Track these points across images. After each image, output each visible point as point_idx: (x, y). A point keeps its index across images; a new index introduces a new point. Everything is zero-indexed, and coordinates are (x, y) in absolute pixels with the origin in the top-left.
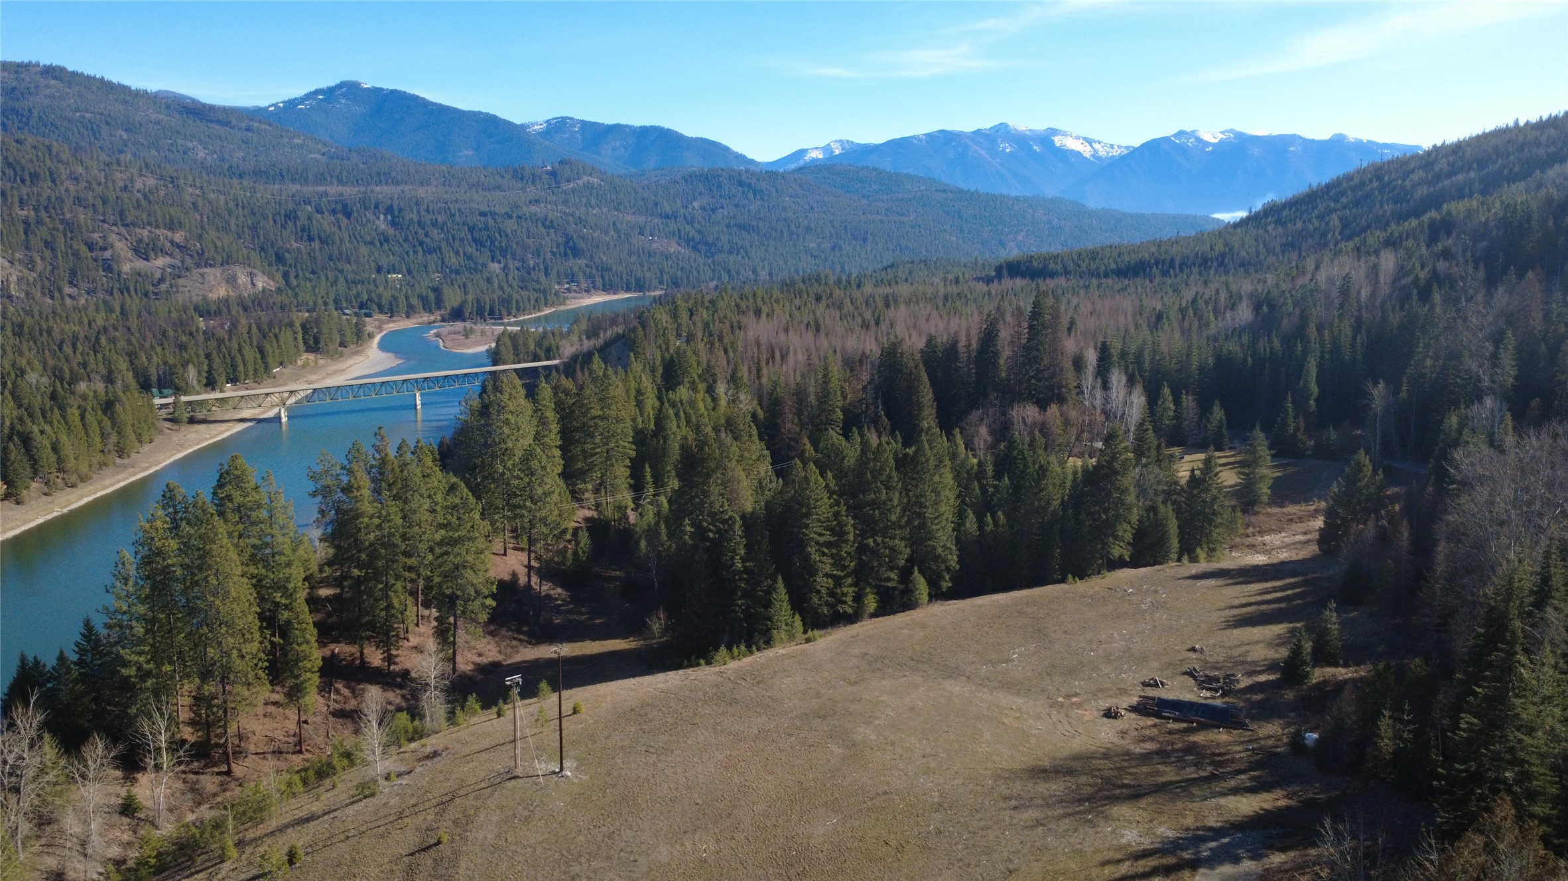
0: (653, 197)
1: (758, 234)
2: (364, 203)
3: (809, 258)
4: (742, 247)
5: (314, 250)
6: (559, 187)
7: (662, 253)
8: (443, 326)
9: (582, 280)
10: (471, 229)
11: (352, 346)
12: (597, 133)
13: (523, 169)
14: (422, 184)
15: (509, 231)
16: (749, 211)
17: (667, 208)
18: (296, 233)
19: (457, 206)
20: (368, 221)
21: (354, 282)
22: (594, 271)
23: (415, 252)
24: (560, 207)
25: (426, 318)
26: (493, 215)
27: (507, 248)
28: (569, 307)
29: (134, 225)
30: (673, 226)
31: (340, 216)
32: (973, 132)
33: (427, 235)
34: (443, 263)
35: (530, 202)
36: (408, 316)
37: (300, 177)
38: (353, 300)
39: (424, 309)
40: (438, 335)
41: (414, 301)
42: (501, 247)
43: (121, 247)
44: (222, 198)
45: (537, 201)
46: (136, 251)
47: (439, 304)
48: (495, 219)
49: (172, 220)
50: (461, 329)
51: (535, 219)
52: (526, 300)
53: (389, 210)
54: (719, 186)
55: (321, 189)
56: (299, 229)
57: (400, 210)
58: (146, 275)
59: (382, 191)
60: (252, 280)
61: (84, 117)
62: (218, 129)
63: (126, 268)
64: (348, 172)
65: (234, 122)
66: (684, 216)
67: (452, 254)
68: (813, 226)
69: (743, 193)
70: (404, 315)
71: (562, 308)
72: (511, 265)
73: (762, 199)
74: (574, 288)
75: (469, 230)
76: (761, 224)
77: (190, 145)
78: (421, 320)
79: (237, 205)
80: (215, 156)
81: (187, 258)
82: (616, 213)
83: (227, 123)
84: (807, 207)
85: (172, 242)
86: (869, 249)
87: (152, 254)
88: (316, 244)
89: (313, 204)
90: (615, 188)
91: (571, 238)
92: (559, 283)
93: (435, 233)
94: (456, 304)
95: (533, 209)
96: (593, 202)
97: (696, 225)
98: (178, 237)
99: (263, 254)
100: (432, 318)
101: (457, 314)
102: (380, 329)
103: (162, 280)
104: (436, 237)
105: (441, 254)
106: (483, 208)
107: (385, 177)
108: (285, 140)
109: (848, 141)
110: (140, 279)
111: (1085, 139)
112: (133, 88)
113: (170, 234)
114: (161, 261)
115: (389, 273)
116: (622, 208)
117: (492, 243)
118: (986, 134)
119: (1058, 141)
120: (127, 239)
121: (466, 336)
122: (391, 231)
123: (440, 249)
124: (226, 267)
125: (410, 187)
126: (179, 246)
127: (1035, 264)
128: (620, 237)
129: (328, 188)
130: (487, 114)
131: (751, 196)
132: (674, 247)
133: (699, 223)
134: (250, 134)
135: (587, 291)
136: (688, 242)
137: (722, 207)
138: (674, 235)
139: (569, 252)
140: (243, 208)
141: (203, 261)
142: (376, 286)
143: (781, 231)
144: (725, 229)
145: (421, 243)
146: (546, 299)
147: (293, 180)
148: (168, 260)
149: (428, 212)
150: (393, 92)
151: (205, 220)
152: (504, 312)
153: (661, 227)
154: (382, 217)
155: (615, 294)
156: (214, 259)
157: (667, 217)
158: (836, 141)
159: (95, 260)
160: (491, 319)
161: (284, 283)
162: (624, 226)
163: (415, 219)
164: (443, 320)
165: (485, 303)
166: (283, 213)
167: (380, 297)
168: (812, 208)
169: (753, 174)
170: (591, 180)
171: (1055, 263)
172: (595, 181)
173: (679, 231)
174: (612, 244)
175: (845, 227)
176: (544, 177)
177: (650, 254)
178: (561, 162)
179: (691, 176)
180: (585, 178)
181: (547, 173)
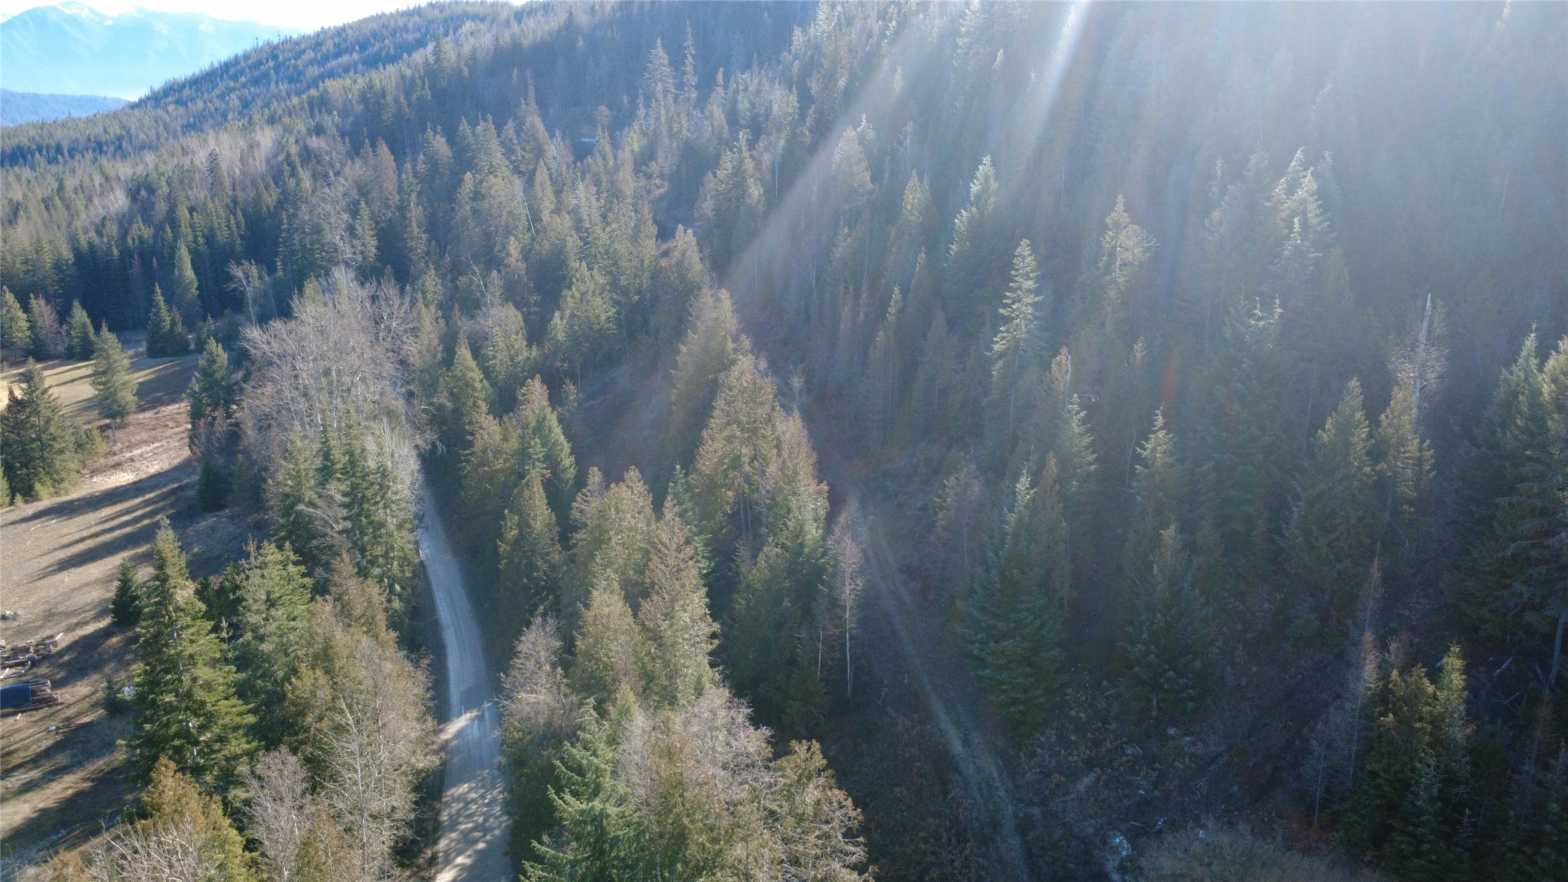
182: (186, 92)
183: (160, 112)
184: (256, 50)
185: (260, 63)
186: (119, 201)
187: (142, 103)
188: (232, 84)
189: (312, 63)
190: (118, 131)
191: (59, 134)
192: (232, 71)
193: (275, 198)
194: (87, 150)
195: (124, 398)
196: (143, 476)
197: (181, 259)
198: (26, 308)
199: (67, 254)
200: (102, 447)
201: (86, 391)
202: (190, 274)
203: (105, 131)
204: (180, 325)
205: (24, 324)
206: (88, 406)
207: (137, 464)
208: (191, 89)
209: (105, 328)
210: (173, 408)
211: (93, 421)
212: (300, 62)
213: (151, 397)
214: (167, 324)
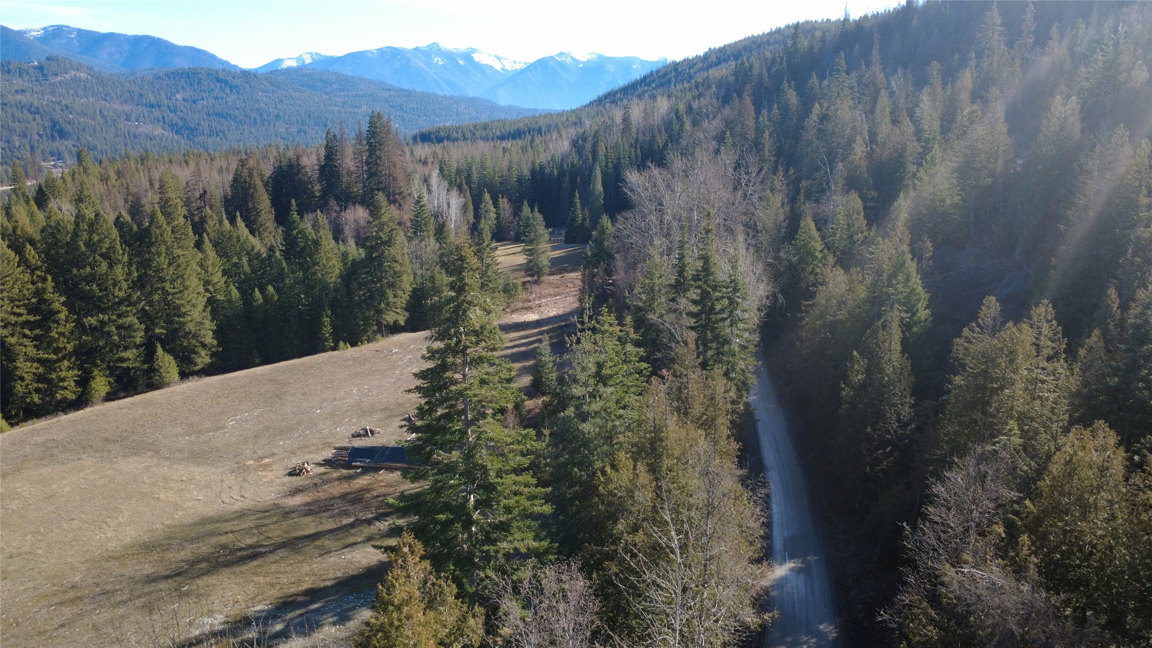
0: (139, 90)
1: (235, 121)
4: (221, 131)
6: (47, 80)
7: (146, 136)
13: (9, 63)
16: (226, 102)
17: (151, 98)
24: (46, 97)
30: (157, 113)
32: (414, 49)
35: (17, 91)
45: (22, 91)
51: (20, 106)
54: (199, 83)
66: (168, 105)
68: (282, 114)
69: (221, 87)
73: (238, 93)
76: (237, 112)
82: (103, 102)
84: (276, 100)
90: (102, 82)
91: (58, 122)
95: (20, 97)
96: (80, 93)
97: (179, 113)
109: (316, 53)
116: (108, 98)
118: (423, 51)
119: (476, 58)
127: (442, 133)
128: (106, 122)
131: (228, 90)
132: (158, 131)
133: (181, 111)
136: (173, 126)
137: (203, 99)
138: (158, 121)
139: (56, 134)
143: (255, 119)
144: (205, 117)
153: (146, 114)
157: (152, 106)
158: (308, 54)
162: (111, 112)
168: (281, 101)
169: (229, 73)
170: (78, 74)
171: (457, 133)
172: (83, 75)
173: (163, 117)
174: (99, 128)
175: (309, 116)
176: (31, 71)
177: (135, 137)
178: (48, 59)
179: (173, 73)
180: (73, 73)
181: (34, 67)
182: (618, 95)
183: (601, 108)
184: (665, 66)
185: (666, 74)
186: (565, 147)
188: (646, 88)
191: (541, 122)
192: (648, 81)
193: (664, 140)
195: (541, 262)
196: (544, 317)
197: (595, 177)
198: (496, 205)
199: (527, 173)
200: (523, 295)
201: (521, 259)
202: (599, 187)
204: (588, 221)
205: (493, 216)
206: (518, 268)
207: (542, 309)
209: (536, 210)
210: (573, 275)
211: (520, 279)
212: (692, 71)
213: (559, 266)
214: (579, 220)
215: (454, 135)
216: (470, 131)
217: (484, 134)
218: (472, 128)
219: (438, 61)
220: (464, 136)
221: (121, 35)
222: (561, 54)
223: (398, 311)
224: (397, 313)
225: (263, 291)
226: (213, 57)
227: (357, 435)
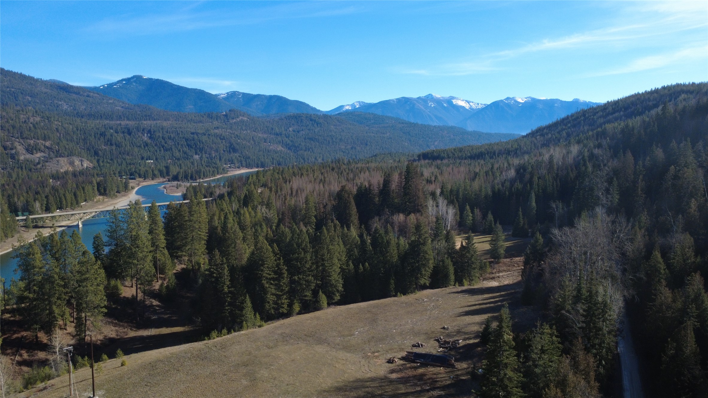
0: (271, 126)
1: (318, 142)
2: (138, 129)
3: (341, 153)
4: (311, 148)
5: (112, 150)
6: (228, 121)
7: (274, 151)
8: (168, 184)
9: (236, 162)
10: (187, 140)
11: (123, 193)
12: (249, 98)
13: (212, 113)
14: (166, 120)
15: (204, 141)
16: (315, 132)
17: (277, 130)
18: (105, 142)
19: (181, 130)
20: (139, 136)
21: (130, 164)
22: (242, 159)
23: (160, 150)
24: (228, 131)
25: (161, 180)
26: (197, 134)
27: (203, 149)
28: (229, 175)
29: (27, 138)
30: (280, 139)
31: (126, 134)
32: (417, 98)
33: (166, 143)
34: (173, 155)
35: (215, 128)
36: (153, 179)
37: (109, 116)
38: (128, 172)
39: (161, 176)
40: (165, 188)
41: (156, 172)
42: (200, 148)
43: (20, 148)
44: (71, 127)
45: (218, 128)
46: (27, 150)
47: (168, 174)
48: (197, 135)
49: (45, 136)
50: (176, 185)
51: (216, 136)
52: (208, 172)
53: (149, 132)
54: (302, 121)
55: (118, 122)
56: (106, 140)
57: (154, 132)
58: (31, 161)
59: (147, 123)
60: (81, 163)
61: (11, 91)
62: (74, 96)
63: (22, 158)
64: (132, 115)
65: (81, 93)
66: (285, 134)
67: (177, 151)
68: (343, 138)
69: (312, 124)
70: (151, 179)
71: (226, 175)
72: (204, 156)
73: (321, 127)
74: (233, 166)
75: (186, 141)
76: (320, 138)
77: (60, 103)
78: (159, 181)
79: (77, 130)
80: (72, 108)
81: (51, 153)
82: (254, 133)
83: (78, 93)
84: (341, 130)
85: (45, 146)
86: (368, 148)
87: (35, 151)
88: (114, 147)
89: (114, 129)
90: (254, 122)
91: (233, 144)
92: (225, 164)
93: (170, 142)
94: (175, 173)
95: (216, 131)
96: (244, 128)
97: (290, 138)
98: (48, 144)
99: (88, 152)
100: (165, 180)
101: (176, 178)
102: (138, 185)
103: (39, 163)
104: (170, 144)
105: (172, 151)
106: (193, 131)
107: (149, 117)
108: (105, 101)
109: (362, 102)
110: (28, 163)
111: (466, 101)
112: (35, 78)
113: (44, 142)
114: (39, 155)
115: (147, 160)
116: (257, 131)
117: (196, 146)
118: (423, 99)
119: (455, 102)
120: (23, 145)
121: (177, 188)
122: (149, 141)
123: (172, 149)
124: (70, 157)
125: (160, 121)
126: (48, 148)
127: (435, 154)
128: (255, 144)
129: (122, 122)
130: (200, 90)
131: (315, 125)
132: (280, 148)
133: (292, 137)
134: (88, 98)
135: (239, 168)
136: (287, 146)
137: (303, 130)
138: (280, 142)
139: (231, 150)
140: (80, 130)
141: (59, 154)
142: (140, 166)
143: (329, 141)
144: (303, 140)
145: (163, 147)
146: (218, 171)
147: (106, 119)
148: (42, 154)
149: (167, 132)
150: (157, 80)
151: (62, 136)
152: (197, 177)
153: (274, 139)
154: (146, 135)
155: (251, 169)
156: (64, 154)
157: (277, 134)
158: (357, 102)
159: (7, 154)
160: (191, 180)
161: (97, 164)
162: (257, 138)
163: (161, 136)
164: (169, 181)
165: (188, 173)
166: (99, 133)
167: (140, 170)
168: (343, 130)
169: (317, 115)
170: (243, 118)
171: (444, 153)
172: (245, 119)
173: (283, 141)
174: (251, 147)
175: (358, 139)
176: (222, 117)
177: (268, 151)
178: (230, 111)
179: (288, 117)
180: (241, 118)
181: (223, 115)
182: (545, 131)
183: (534, 139)
184: (577, 113)
185: (578, 118)
186: (512, 173)
187: (527, 135)
188: (564, 127)
189: (600, 117)
190: (517, 147)
191: (495, 148)
192: (565, 122)
193: (574, 175)
194: (504, 154)
195: (500, 251)
196: (502, 284)
197: (531, 198)
198: (472, 212)
199: (490, 192)
200: (489, 270)
201: (487, 247)
202: (534, 204)
203: (512, 147)
204: (526, 225)
205: (471, 218)
206: (487, 252)
207: (500, 279)
208: (547, 130)
209: (498, 223)
210: (518, 259)
211: (487, 259)
212: (595, 117)
213: (511, 253)
214: (522, 224)
215: (442, 155)
216: (452, 152)
217: (460, 155)
218: (453, 151)
219: (431, 105)
220: (448, 155)
221: (263, 95)
222: (508, 98)
223: (426, 278)
224: (425, 279)
225: (363, 266)
226: (308, 105)
227: (414, 346)
